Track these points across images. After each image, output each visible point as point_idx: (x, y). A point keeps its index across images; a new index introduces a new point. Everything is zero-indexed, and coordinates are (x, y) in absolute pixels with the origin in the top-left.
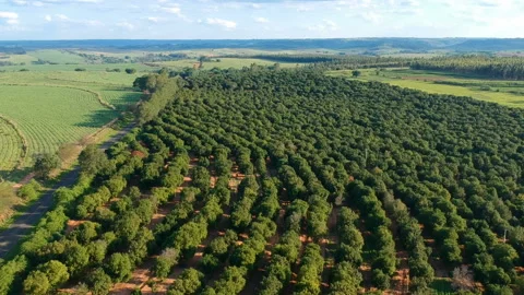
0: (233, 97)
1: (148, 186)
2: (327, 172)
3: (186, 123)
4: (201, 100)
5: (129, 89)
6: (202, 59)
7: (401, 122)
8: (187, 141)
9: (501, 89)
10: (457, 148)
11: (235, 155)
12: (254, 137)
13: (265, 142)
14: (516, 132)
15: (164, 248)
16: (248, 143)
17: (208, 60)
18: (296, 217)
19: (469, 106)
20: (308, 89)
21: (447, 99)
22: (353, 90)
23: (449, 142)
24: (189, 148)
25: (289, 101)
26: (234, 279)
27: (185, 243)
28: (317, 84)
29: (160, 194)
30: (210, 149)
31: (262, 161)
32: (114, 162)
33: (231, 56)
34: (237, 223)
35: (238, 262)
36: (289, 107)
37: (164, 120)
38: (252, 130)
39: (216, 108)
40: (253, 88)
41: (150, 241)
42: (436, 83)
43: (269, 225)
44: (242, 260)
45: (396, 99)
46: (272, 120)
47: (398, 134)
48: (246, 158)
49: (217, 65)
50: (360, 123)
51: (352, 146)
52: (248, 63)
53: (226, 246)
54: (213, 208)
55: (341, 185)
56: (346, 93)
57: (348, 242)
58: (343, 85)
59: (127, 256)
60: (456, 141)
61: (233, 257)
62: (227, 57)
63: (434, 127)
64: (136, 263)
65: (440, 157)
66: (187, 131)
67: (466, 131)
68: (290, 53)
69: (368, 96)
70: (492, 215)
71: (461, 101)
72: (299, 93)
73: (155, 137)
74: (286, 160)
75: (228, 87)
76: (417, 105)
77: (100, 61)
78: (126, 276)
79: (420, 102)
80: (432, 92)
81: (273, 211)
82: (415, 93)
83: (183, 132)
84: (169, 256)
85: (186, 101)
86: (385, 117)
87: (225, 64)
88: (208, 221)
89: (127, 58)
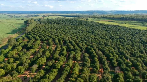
0: (53, 26)
1: (28, 49)
2: (80, 44)
3: (40, 32)
4: (44, 26)
5: (23, 24)
6: (44, 16)
7: (100, 32)
8: (40, 37)
9: (126, 23)
10: (115, 38)
11: (54, 40)
12: (59, 36)
13: (62, 37)
14: (131, 34)
15: (33, 65)
16: (57, 37)
17: (46, 16)
18: (72, 56)
19: (118, 27)
20: (74, 23)
21: (112, 26)
22: (86, 24)
23: (113, 37)
24: (40, 39)
25: (69, 27)
26: (54, 72)
27: (40, 63)
28: (76, 22)
29: (32, 51)
30: (47, 39)
31: (62, 42)
32: (18, 43)
33: (52, 15)
34: (55, 58)
35: (55, 68)
36: (69, 28)
37: (33, 32)
38: (58, 34)
39: (48, 28)
40: (59, 23)
41: (29, 63)
42: (109, 22)
43: (64, 58)
44: (56, 67)
45: (98, 26)
46: (64, 31)
47: (99, 35)
48: (57, 41)
49: (48, 18)
50: (89, 32)
51: (87, 38)
52: (57, 17)
53: (52, 64)
54: (48, 54)
55: (84, 47)
56: (85, 24)
57: (86, 62)
58: (84, 22)
59: (22, 67)
60: (115, 36)
61: (54, 67)
62: (51, 15)
63: (109, 33)
64: (25, 69)
65: (110, 40)
66: (40, 34)
67: (117, 34)
68: (69, 14)
69: (90, 25)
70: (125, 54)
71: (116, 26)
72: (71, 25)
73: (30, 36)
74: (68, 41)
75: (52, 23)
76: (104, 27)
77: (14, 17)
78: (23, 73)
79: (105, 26)
80: (108, 24)
81: (65, 54)
82: (103, 24)
83: (38, 35)
84: (35, 67)
85: (39, 27)
86: (95, 30)
87: (50, 17)
88: (46, 57)
89: (22, 16)
